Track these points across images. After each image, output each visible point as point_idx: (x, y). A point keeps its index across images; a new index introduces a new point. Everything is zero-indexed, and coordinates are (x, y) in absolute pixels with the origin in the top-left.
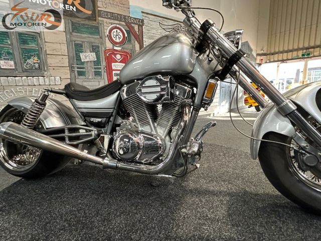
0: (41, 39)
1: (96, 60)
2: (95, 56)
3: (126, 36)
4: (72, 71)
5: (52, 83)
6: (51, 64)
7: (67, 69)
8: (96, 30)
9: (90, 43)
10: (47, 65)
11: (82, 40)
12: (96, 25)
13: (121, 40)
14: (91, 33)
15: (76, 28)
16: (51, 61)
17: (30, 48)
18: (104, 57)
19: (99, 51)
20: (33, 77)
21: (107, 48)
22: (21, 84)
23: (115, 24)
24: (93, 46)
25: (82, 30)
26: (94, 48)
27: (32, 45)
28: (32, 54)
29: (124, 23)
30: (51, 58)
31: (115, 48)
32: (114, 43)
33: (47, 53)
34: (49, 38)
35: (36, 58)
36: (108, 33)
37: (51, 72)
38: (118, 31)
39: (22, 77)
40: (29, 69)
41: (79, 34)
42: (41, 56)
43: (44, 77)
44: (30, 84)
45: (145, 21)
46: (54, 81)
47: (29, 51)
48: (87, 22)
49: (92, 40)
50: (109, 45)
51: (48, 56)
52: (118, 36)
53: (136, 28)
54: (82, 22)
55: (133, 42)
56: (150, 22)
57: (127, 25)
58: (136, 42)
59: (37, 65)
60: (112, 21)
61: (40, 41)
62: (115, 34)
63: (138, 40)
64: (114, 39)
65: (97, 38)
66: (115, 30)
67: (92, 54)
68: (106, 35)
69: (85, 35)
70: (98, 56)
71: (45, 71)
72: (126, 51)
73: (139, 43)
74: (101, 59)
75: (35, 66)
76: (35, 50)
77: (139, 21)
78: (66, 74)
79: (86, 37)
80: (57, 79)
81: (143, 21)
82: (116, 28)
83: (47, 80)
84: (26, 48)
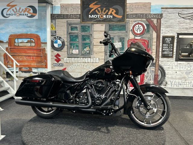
0: (92, 37)
1: (121, 47)
2: (121, 44)
3: (146, 28)
4: (106, 54)
5: (94, 62)
6: (95, 51)
7: (103, 53)
8: (123, 28)
9: (119, 36)
10: (93, 51)
11: (114, 35)
12: (124, 24)
13: (141, 32)
14: (120, 30)
15: (112, 28)
16: (95, 49)
17: (86, 42)
18: (127, 44)
19: (124, 41)
20: (86, 58)
21: (130, 39)
22: (80, 62)
23: (137, 21)
24: (120, 38)
25: (115, 29)
26: (121, 39)
27: (88, 41)
28: (87, 46)
29: (145, 20)
30: (95, 47)
31: (136, 38)
32: (136, 34)
33: (94, 45)
34: (96, 36)
35: (88, 48)
36: (131, 28)
37: (95, 55)
38: (140, 25)
39: (81, 58)
40: (85, 54)
41: (112, 32)
42: (91, 46)
43: (91, 58)
44: (84, 62)
45: (164, 15)
46: (95, 60)
47: (86, 44)
48: (118, 24)
49: (120, 34)
50: (132, 36)
51: (94, 46)
52: (139, 29)
53: (155, 21)
54: (116, 24)
55: (151, 32)
56: (168, 14)
57: (147, 20)
58: (154, 32)
59: (88, 52)
60: (136, 20)
61: (91, 39)
62: (137, 28)
63: (156, 30)
64: (136, 32)
65: (124, 33)
66: (137, 26)
67: (119, 43)
68: (130, 30)
69: (116, 32)
70: (123, 45)
71: (92, 55)
72: (144, 39)
73: (157, 32)
74: (125, 46)
75: (87, 52)
76: (88, 44)
77: (158, 16)
78: (102, 56)
79: (117, 33)
80: (97, 59)
81: (161, 15)
82: (138, 23)
83: (92, 60)
84: (85, 42)
